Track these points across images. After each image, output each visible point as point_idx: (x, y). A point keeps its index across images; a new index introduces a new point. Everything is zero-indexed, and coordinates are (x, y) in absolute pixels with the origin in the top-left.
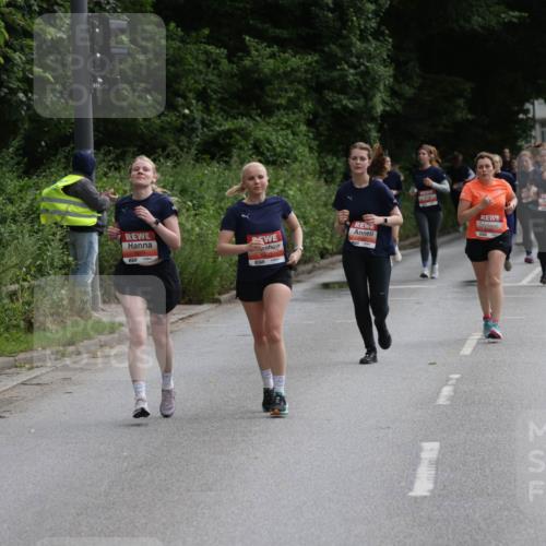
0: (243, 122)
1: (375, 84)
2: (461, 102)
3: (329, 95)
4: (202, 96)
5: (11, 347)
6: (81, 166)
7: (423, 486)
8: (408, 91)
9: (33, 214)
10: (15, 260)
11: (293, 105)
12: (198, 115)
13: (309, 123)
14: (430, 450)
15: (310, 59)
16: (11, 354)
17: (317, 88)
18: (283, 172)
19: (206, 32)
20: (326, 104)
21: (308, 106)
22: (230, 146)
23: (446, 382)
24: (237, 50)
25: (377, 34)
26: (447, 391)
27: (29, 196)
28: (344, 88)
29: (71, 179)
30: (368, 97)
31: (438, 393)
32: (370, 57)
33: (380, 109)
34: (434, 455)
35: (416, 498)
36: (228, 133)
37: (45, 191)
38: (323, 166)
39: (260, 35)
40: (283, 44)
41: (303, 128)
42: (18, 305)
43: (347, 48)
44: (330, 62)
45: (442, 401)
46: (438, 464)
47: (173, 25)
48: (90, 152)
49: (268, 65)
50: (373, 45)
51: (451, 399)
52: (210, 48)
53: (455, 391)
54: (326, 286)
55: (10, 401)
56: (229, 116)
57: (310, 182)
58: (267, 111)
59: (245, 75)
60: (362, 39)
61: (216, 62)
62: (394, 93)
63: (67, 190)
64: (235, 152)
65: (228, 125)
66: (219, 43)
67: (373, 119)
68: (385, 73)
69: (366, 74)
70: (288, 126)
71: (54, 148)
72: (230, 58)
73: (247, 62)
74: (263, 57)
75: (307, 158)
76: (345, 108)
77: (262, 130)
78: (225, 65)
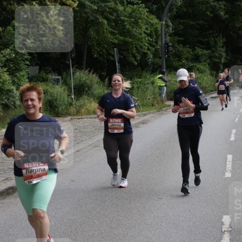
0: (195, 64)
1: (222, 56)
2: (239, 60)
3: (213, 59)
4: (187, 59)
5: (149, 109)
6: (163, 73)
7: (232, 138)
8: (228, 58)
9: (153, 83)
10: (149, 92)
11: (205, 61)
12: (186, 63)
13: (209, 65)
14: (234, 131)
15: (209, 51)
16: (149, 111)
17: (210, 57)
18: (204, 75)
19: (188, 46)
20: (212, 61)
21: (208, 61)
22: (193, 69)
23: (237, 117)
24: (194, 50)
25: (223, 47)
26: (237, 119)
27: (152, 79)
28: (216, 57)
29: (160, 76)
30: (221, 59)
31: (235, 120)
32: (221, 51)
33: (223, 62)
34: (235, 132)
35: (231, 141)
36: (192, 66)
37: (155, 78)
38: (211, 73)
39: (197, 46)
40: (203, 49)
41: (207, 65)
42: (150, 101)
43: (217, 49)
44: (213, 52)
45: (236, 121)
46: (235, 134)
47: (181, 45)
48: (164, 70)
49: (200, 53)
50: (222, 49)
51: (238, 121)
52: (189, 49)
53: (239, 119)
54: (212, 98)
55: (149, 120)
56: (192, 63)
57: (209, 76)
58: (200, 62)
59: (195, 55)
60: (220, 48)
61: (190, 52)
62: (226, 58)
63: (159, 78)
64: (193, 70)
65: (192, 65)
66: (190, 48)
67: (221, 64)
68: (224, 54)
69: (220, 54)
70: (204, 65)
71: (157, 70)
72: (192, 51)
73: (196, 52)
74: (199, 51)
75: (208, 71)
76: (216, 61)
77: (199, 66)
78: (191, 53)
